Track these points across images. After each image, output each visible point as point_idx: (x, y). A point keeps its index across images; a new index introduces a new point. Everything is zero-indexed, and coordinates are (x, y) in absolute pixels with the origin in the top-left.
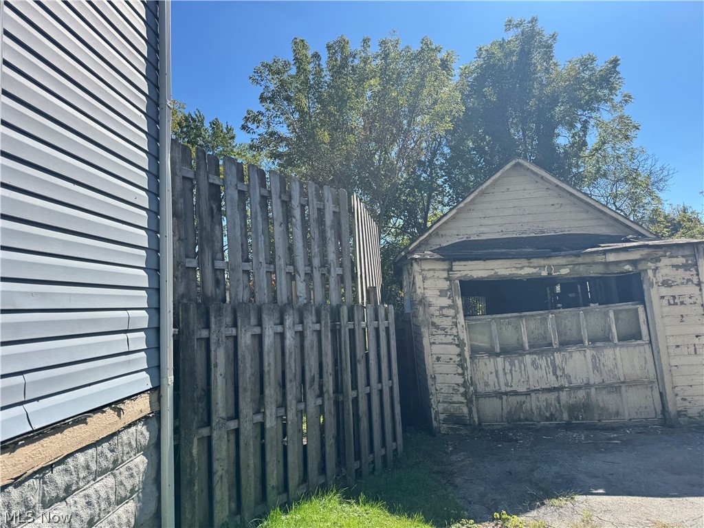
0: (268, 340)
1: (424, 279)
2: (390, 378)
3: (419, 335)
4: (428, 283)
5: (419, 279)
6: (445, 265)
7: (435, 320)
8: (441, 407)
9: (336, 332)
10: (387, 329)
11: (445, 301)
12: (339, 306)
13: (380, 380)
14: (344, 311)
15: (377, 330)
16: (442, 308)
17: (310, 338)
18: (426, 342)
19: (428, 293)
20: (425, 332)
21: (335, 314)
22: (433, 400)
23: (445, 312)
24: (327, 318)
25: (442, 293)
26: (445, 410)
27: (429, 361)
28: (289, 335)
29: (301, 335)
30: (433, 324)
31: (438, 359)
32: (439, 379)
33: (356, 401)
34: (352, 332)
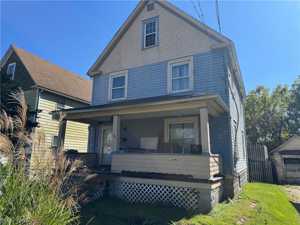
0: (255, 165)
1: (276, 157)
2: (271, 172)
3: (276, 167)
4: (277, 158)
5: (275, 157)
6: (280, 155)
7: (279, 164)
8: (280, 179)
9: (262, 165)
10: (270, 165)
11: (281, 161)
12: (263, 161)
13: (269, 172)
14: (263, 162)
15: (268, 165)
16: (280, 162)
17: (259, 165)
18: (277, 168)
19: (277, 160)
20: (277, 166)
21: (262, 162)
22: (278, 178)
23: (280, 163)
24: (261, 163)
25: (280, 160)
26: (281, 179)
27: (277, 171)
28: (257, 164)
29: (258, 164)
30: (278, 165)
31: (279, 171)
32: (280, 174)
33: (265, 174)
34: (265, 165)
